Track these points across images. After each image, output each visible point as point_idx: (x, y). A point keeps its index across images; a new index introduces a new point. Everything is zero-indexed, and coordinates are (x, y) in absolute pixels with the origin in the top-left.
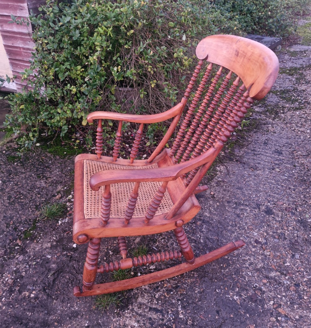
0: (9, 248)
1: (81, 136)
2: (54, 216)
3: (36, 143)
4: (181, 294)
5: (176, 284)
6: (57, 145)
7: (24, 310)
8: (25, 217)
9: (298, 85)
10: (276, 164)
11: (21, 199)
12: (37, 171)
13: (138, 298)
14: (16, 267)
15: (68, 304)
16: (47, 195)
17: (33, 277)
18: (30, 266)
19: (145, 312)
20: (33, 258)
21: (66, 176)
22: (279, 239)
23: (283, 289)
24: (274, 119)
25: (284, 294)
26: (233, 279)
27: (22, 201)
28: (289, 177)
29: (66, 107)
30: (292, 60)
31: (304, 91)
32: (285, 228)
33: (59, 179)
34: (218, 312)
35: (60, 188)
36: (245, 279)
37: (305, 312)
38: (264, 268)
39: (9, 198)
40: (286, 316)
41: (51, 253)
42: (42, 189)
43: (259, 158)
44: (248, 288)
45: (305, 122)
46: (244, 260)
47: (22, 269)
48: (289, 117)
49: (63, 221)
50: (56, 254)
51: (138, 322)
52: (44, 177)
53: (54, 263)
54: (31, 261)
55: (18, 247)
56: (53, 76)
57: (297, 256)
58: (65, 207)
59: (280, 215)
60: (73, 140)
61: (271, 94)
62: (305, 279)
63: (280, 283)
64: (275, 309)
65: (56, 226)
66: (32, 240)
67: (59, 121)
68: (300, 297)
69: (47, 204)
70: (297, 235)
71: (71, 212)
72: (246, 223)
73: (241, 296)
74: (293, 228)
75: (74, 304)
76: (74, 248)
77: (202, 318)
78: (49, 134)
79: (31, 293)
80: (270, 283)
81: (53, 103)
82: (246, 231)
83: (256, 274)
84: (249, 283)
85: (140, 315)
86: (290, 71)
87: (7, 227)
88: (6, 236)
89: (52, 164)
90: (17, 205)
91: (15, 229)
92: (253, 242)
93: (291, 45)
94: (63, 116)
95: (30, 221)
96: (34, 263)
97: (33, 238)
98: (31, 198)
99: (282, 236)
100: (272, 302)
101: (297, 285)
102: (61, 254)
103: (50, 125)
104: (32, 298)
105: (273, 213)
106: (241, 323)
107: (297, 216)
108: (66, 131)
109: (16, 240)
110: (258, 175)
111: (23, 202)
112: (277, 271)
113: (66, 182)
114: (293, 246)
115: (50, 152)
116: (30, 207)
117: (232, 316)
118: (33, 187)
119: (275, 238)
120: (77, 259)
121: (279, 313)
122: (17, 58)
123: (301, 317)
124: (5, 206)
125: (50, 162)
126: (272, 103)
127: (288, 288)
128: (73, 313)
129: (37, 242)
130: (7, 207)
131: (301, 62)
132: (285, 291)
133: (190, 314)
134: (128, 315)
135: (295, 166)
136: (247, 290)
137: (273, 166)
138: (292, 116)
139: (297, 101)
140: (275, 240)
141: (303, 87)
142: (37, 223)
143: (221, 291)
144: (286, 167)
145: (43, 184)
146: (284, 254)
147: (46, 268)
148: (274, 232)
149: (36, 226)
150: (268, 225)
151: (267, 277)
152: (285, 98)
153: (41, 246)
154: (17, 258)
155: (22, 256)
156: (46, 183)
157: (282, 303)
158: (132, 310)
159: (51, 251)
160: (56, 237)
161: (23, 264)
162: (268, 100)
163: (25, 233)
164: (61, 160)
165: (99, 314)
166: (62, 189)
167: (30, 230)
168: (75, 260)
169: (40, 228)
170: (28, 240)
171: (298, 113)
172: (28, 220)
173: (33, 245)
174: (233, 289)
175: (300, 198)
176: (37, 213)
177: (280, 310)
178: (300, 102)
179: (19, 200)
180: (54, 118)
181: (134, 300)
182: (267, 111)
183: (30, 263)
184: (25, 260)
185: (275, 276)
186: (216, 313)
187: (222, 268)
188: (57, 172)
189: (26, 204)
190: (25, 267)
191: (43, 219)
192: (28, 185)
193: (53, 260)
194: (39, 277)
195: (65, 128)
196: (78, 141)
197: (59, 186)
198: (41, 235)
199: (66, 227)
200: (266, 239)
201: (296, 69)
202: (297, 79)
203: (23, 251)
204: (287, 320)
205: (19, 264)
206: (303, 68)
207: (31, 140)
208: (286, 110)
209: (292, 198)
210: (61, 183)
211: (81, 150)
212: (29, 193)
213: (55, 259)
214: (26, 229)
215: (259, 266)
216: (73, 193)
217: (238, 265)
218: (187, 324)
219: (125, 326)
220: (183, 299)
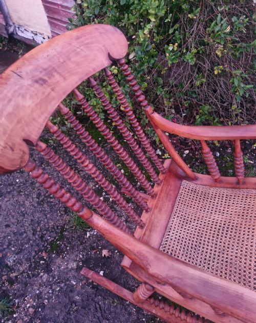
0: (34, 262)
6: (92, 128)
8: (53, 223)
11: (51, 198)
14: (38, 290)
17: (55, 308)
18: (53, 291)
20: (58, 280)
27: (52, 200)
29: (105, 89)
35: (91, 185)
39: (39, 195)
41: (76, 278)
47: (45, 294)
49: (92, 233)
50: (81, 280)
53: (78, 294)
54: (55, 283)
55: (43, 262)
65: (84, 238)
66: (58, 254)
67: (95, 106)
78: (85, 113)
87: (34, 234)
88: (32, 246)
89: (85, 153)
90: (45, 205)
91: (42, 237)
95: (58, 229)
96: (58, 289)
97: (59, 252)
102: (87, 281)
109: (42, 252)
111: (52, 202)
116: (59, 210)
122: (56, 17)
124: (33, 205)
125: (84, 150)
129: (63, 258)
130: (35, 207)
142: (65, 231)
147: (69, 298)
149: (63, 235)
153: (67, 265)
154: (41, 277)
155: (46, 275)
159: (76, 274)
160: (83, 255)
161: (47, 287)
163: (51, 243)
166: (94, 188)
167: (57, 240)
168: (101, 295)
169: (67, 239)
170: (54, 254)
173: (59, 261)
176: (66, 218)
179: (49, 200)
180: (90, 100)
183: (54, 287)
184: (49, 281)
190: (48, 292)
191: (71, 227)
192: (59, 180)
193: (78, 289)
194: (61, 311)
195: (102, 116)
196: (114, 123)
197: (90, 183)
198: (68, 248)
199: (94, 243)
203: (47, 269)
205: (43, 286)
213: (80, 288)
214: (53, 239)
216: (104, 194)
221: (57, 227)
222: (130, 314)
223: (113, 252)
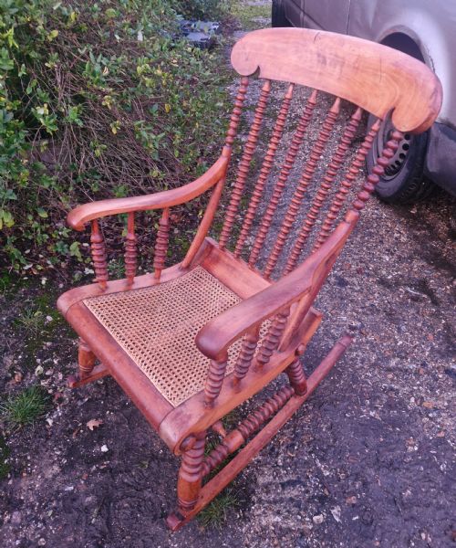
2: (35, 416)
4: (309, 444)
5: (294, 432)
13: (256, 479)
14: (17, 539)
17: (63, 536)
18: (44, 521)
19: (278, 494)
20: (40, 504)
21: (7, 334)
22: (372, 314)
23: (414, 377)
25: (418, 383)
26: (355, 391)
32: (372, 297)
34: (364, 443)
35: (9, 361)
36: (368, 384)
37: (449, 393)
38: (379, 359)
40: (435, 409)
41: (68, 481)
44: (378, 394)
46: (352, 359)
47: (33, 535)
49: (55, 416)
50: (80, 477)
51: (278, 513)
53: (87, 495)
54: (40, 511)
57: (403, 328)
58: (43, 392)
59: (356, 282)
62: (427, 353)
63: (406, 370)
64: (420, 405)
65: (46, 430)
66: (17, 475)
68: (436, 379)
69: (3, 399)
71: (57, 396)
72: (325, 308)
73: (376, 408)
75: (167, 542)
76: (105, 453)
77: (352, 461)
80: (397, 376)
82: (331, 319)
83: (376, 372)
84: (375, 386)
85: (275, 502)
92: (348, 331)
96: (50, 513)
97: (17, 472)
99: (373, 309)
100: (413, 400)
101: (424, 365)
102: (89, 473)
105: (347, 283)
112: (394, 356)
113: (13, 345)
114: (392, 317)
117: (382, 440)
119: (367, 314)
120: (122, 468)
121: (427, 408)
123: (449, 402)
127: (417, 373)
129: (30, 474)
132: (417, 379)
133: (335, 464)
134: (259, 512)
136: (378, 397)
140: (369, 317)
142: (7, 440)
143: (351, 413)
146: (389, 332)
147: (77, 509)
148: (362, 308)
149: (7, 447)
150: (352, 301)
151: (389, 370)
153: (42, 477)
154: (9, 521)
155: (16, 513)
157: (423, 395)
158: (260, 501)
159: (66, 477)
160: (60, 449)
161: (28, 525)
165: (217, 535)
166: (16, 362)
168: (121, 472)
169: (17, 447)
170: (10, 479)
173: (24, 483)
174: (363, 404)
181: (253, 486)
183: (41, 517)
184: (27, 516)
185: (397, 364)
186: (363, 446)
187: (334, 382)
190: (37, 529)
191: (14, 429)
193: (82, 490)
194: (75, 532)
197: (6, 358)
198: (29, 458)
199: (67, 425)
200: (359, 320)
203: (12, 504)
204: (439, 412)
205: (21, 530)
209: (355, 254)
211: (6, 277)
213: (85, 487)
215: (373, 358)
216: (39, 361)
217: (350, 369)
218: (339, 480)
219: (265, 530)
220: (314, 448)
223: (103, 417)
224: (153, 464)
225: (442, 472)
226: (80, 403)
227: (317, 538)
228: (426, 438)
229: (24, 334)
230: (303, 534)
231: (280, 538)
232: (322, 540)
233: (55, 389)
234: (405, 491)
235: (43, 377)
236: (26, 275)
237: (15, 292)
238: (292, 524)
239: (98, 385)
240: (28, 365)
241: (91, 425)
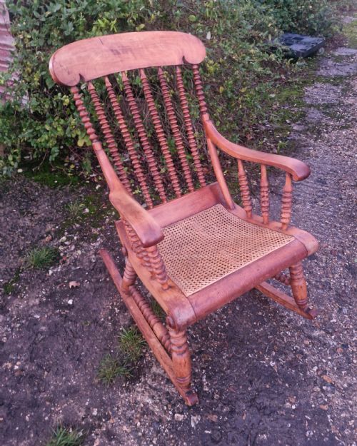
1: (76, 159)
2: (43, 265)
3: (17, 169)
4: (206, 361)
5: (199, 348)
6: (46, 171)
7: (6, 386)
8: (4, 266)
9: (345, 98)
10: (319, 197)
12: (19, 205)
13: (151, 367)
15: (62, 376)
16: (33, 237)
17: (17, 343)
18: (12, 329)
19: (160, 385)
20: (17, 318)
21: (57, 211)
22: (322, 289)
23: (328, 352)
24: (316, 140)
25: (330, 358)
26: (269, 341)
28: (334, 212)
29: (57, 123)
30: (336, 67)
31: (351, 105)
32: (331, 276)
33: (50, 215)
34: (251, 382)
35: (49, 227)
36: (283, 340)
37: (354, 379)
38: (305, 325)
40: (332, 385)
41: (39, 312)
42: (27, 229)
43: (299, 188)
44: (287, 351)
45: (353, 144)
46: (282, 317)
47: (3, 333)
48: (334, 138)
49: (55, 270)
50: (47, 313)
51: (153, 397)
52: (28, 213)
53: (44, 325)
54: (14, 322)
56: (39, 82)
57: (345, 310)
58: (57, 252)
59: (324, 260)
60: (66, 165)
61: (312, 108)
62: (354, 339)
63: (325, 344)
64: (320, 376)
65: (46, 276)
66: (15, 295)
67: (47, 141)
68: (349, 361)
69: (33, 249)
70: (345, 283)
71: (64, 259)
73: (278, 361)
74: (340, 275)
75: (71, 377)
76: (69, 305)
77: (232, 390)
78: (35, 156)
79: (15, 364)
80: (313, 345)
81: (39, 117)
83: (296, 334)
84: (289, 344)
85: (155, 389)
86: (334, 79)
89: (39, 196)
93: (335, 48)
94: (52, 135)
95: (12, 271)
96: (18, 325)
97: (16, 293)
98: (13, 241)
99: (326, 286)
100: (315, 369)
101: (345, 346)
102: (53, 313)
103: (35, 145)
104: (17, 370)
105: (316, 258)
106: (279, 394)
107: (344, 261)
108: (57, 154)
110: (297, 210)
111: (2, 246)
112: (321, 329)
113: (57, 219)
114: (340, 298)
115: (35, 181)
116: (12, 253)
117: (268, 386)
118: (15, 227)
119: (318, 288)
120: (74, 319)
121: (324, 381)
123: (350, 385)
125: (37, 194)
126: (313, 120)
127: (334, 351)
128: (69, 388)
129: (22, 298)
131: (347, 68)
132: (331, 354)
133: (217, 386)
134: (140, 390)
135: (341, 199)
136: (286, 354)
137: (315, 199)
138: (337, 137)
139: (343, 117)
140: (319, 291)
141: (350, 101)
142: (21, 273)
143: (255, 355)
144: (331, 201)
145: (28, 223)
146: (330, 308)
147: (34, 330)
148: (317, 281)
149: (19, 276)
150: (310, 273)
151: (309, 337)
152: (328, 114)
153: (27, 303)
155: (2, 316)
156: (31, 220)
157: (328, 369)
158: (145, 382)
159: (39, 309)
160: (46, 291)
161: (4, 326)
162: (309, 116)
163: (5, 286)
164: (51, 191)
165: (103, 389)
166: (53, 229)
167: (12, 283)
168: (71, 321)
169: (24, 279)
170: (10, 295)
171: (344, 133)
172: (9, 270)
173: (16, 302)
174: (269, 354)
175: (348, 238)
176: (21, 260)
177: (325, 377)
178: (347, 120)
180: (41, 136)
181: (147, 370)
182: (308, 129)
183: (13, 325)
184: (6, 321)
185: (319, 336)
186: (248, 384)
187: (255, 327)
188: (46, 206)
189: (5, 249)
190: (7, 331)
191: (28, 268)
192: (8, 224)
193: (43, 321)
194: (25, 344)
195: (56, 150)
196: (72, 166)
197: (48, 225)
198: (27, 288)
199: (59, 278)
201: (341, 78)
202: (343, 90)
203: (3, 310)
204: (334, 389)
206: (350, 76)
207: (11, 165)
208: (330, 129)
209: (338, 238)
210: (51, 220)
211: (77, 178)
212: (9, 234)
213: (46, 320)
214: (7, 281)
215: (300, 323)
216: (66, 233)
217: (274, 323)
218: (213, 399)
219: (137, 404)
220: (208, 367)
221: (11, 269)
222: (105, 328)
223: (82, 283)
224: (93, 326)
225: (306, 438)
226: (73, 268)
227: (170, 430)
228: (308, 404)
229: (67, 215)
230: (161, 421)
231: (143, 414)
232: (172, 433)
233: (65, 254)
234: (262, 434)
235: (62, 244)
236: (89, 180)
237: (77, 188)
238: (158, 410)
239: (91, 262)
240: (59, 233)
241: (72, 284)
